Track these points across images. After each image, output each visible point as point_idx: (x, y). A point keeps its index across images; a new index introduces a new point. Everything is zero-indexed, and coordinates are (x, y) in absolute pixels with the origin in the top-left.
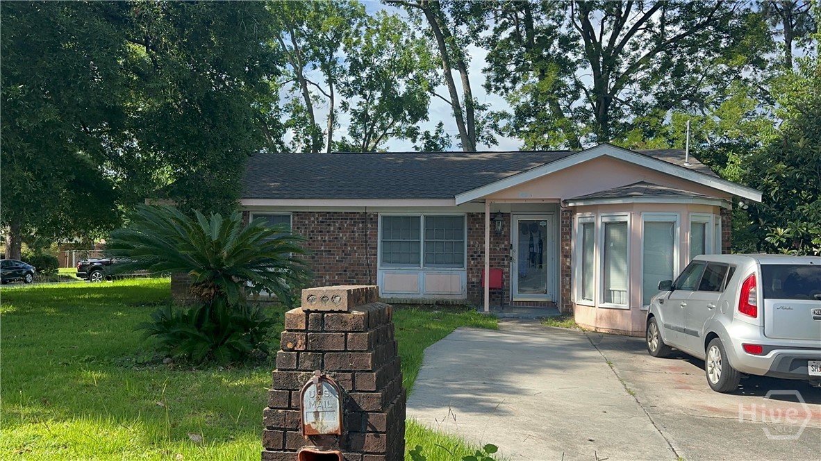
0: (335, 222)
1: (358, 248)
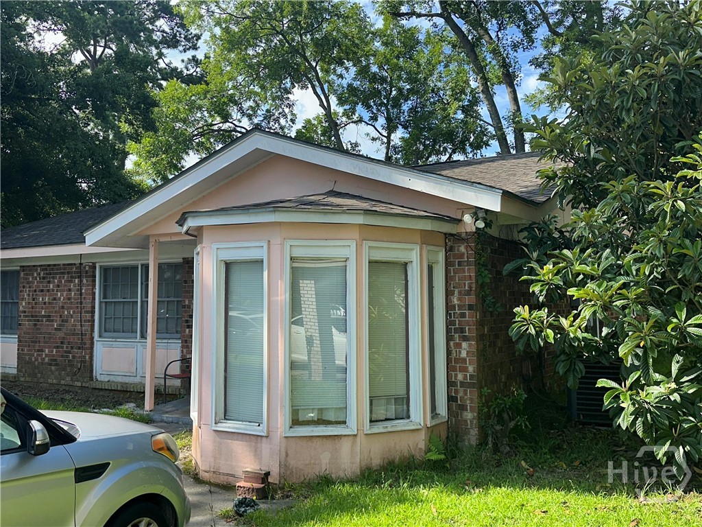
0: (54, 278)
1: (74, 312)
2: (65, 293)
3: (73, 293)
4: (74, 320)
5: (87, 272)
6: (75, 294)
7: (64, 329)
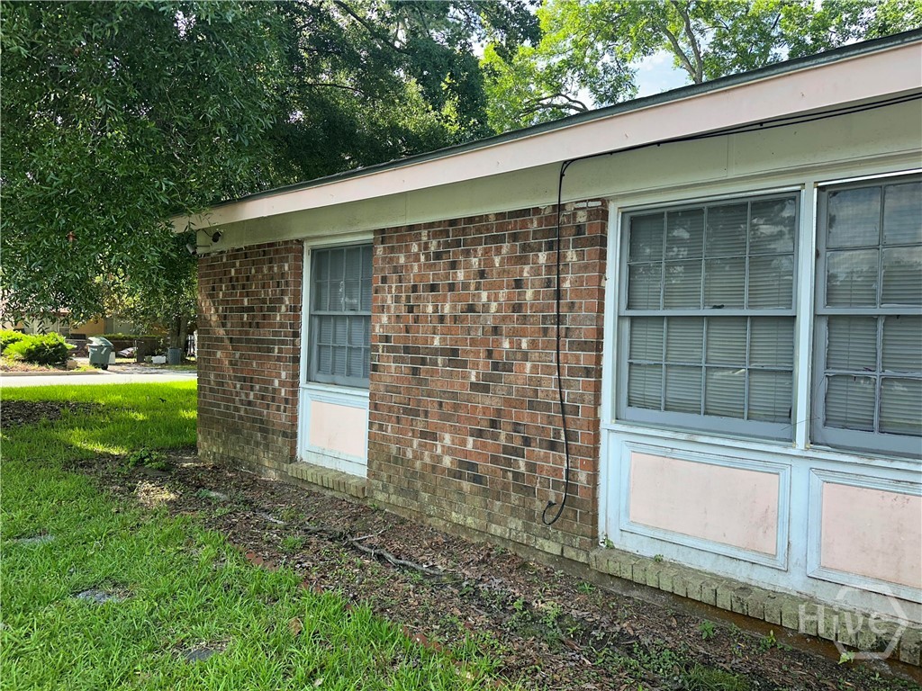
1: (533, 344)
2: (503, 294)
3: (529, 294)
4: (534, 368)
5: (579, 229)
6: (536, 294)
7: (500, 389)
